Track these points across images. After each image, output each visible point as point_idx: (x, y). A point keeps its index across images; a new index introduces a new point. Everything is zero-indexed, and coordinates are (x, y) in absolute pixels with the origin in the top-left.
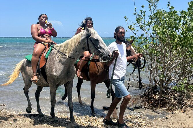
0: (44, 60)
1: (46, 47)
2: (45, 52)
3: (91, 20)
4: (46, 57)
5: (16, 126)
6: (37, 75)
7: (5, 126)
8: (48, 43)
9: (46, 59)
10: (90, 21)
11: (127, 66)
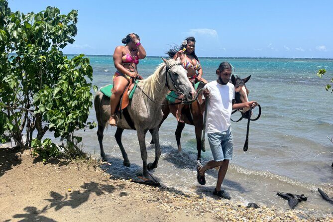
0: (127, 101)
1: (129, 83)
2: (129, 90)
3: (193, 40)
4: (130, 97)
5: (118, 202)
6: (115, 118)
7: (102, 199)
8: (133, 78)
9: (130, 100)
10: (191, 42)
11: (232, 113)
